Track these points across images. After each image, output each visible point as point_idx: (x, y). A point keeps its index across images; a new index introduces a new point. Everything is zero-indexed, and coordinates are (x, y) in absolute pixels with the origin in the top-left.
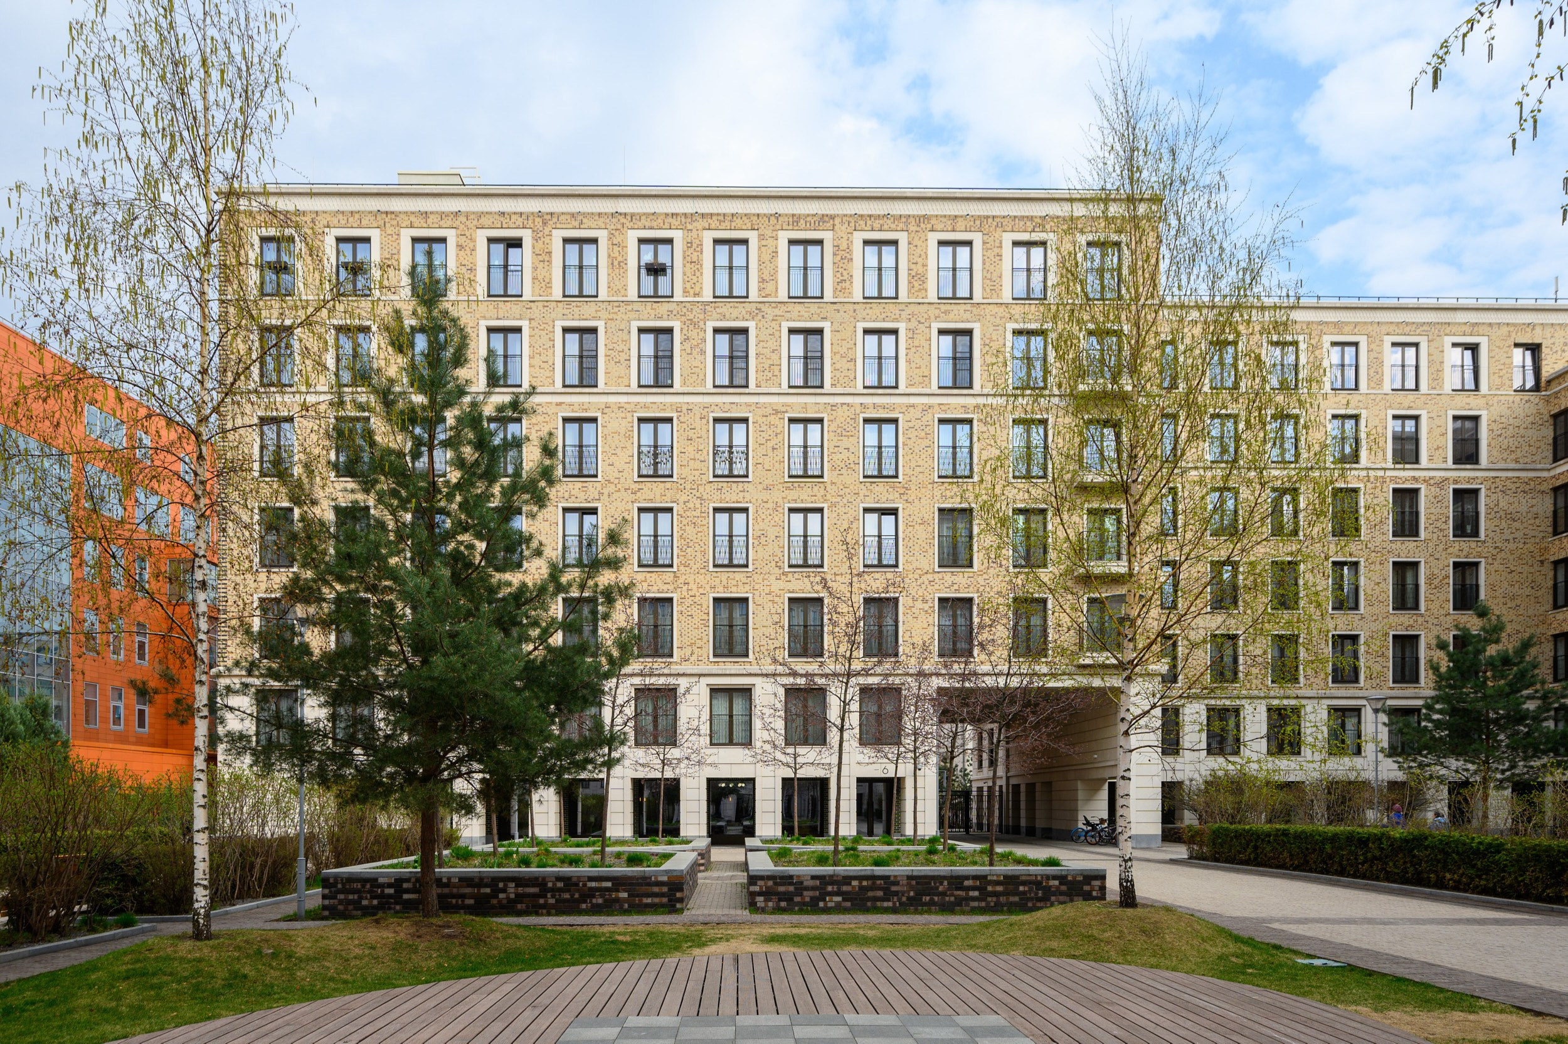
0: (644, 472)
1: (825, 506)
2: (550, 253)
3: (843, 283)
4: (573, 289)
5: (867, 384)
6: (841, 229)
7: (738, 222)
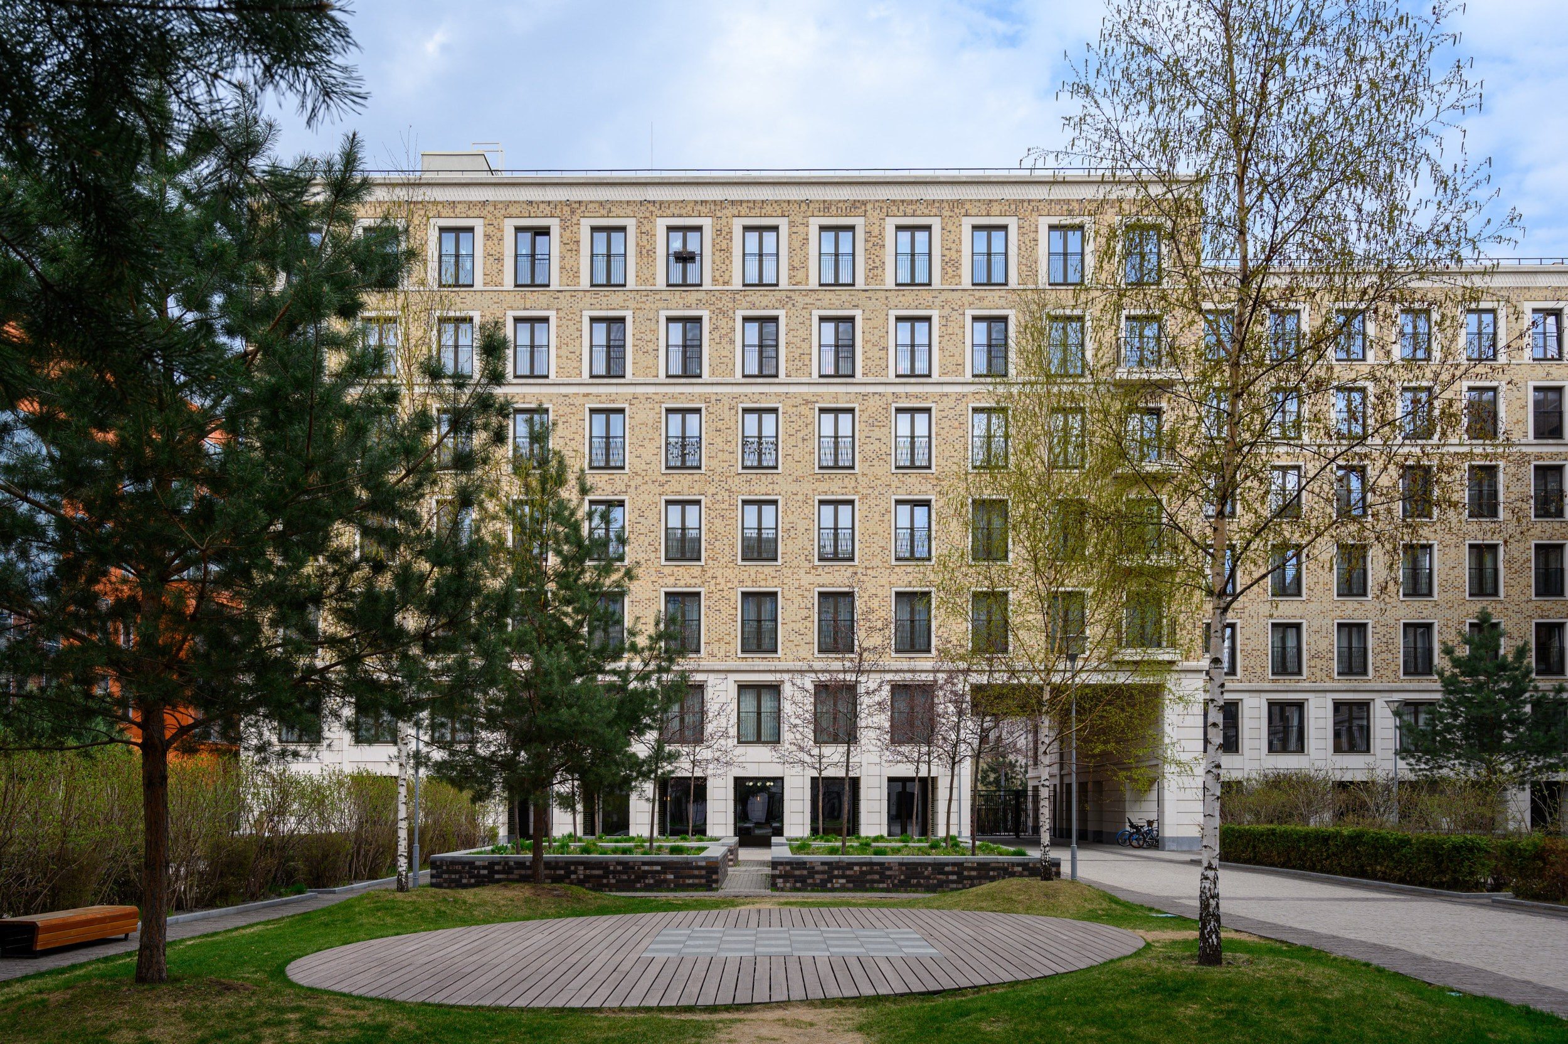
0: (672, 464)
1: (856, 497)
2: (578, 242)
3: (875, 269)
4: (601, 279)
5: (900, 372)
6: (874, 216)
7: (768, 209)
